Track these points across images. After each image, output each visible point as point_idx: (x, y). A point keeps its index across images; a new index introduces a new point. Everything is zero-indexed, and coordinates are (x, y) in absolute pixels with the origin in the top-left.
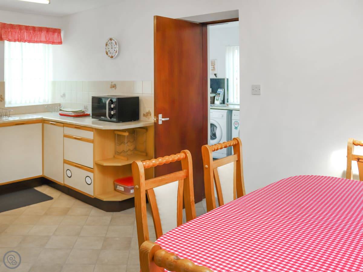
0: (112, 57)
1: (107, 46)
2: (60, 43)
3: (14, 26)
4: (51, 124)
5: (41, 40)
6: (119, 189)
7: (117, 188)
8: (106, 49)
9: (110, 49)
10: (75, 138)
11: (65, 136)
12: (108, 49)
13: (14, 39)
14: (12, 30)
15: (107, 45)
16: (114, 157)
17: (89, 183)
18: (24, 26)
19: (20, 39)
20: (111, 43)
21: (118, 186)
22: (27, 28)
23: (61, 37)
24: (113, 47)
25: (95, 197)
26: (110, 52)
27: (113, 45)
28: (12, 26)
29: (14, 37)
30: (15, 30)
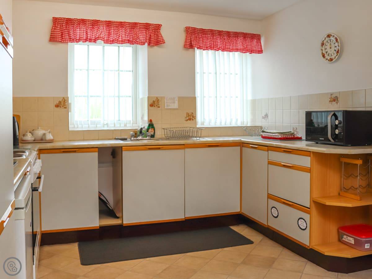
0: (331, 60)
1: (323, 46)
2: (260, 52)
3: (205, 31)
4: (252, 147)
5: (237, 48)
6: (347, 240)
7: (343, 239)
8: (322, 50)
9: (328, 50)
10: (284, 166)
11: (270, 163)
12: (325, 49)
13: (206, 46)
14: (203, 36)
15: (323, 44)
16: (339, 194)
17: (304, 228)
18: (217, 31)
19: (212, 47)
20: (329, 41)
21: (345, 237)
22: (220, 33)
23: (261, 44)
24: (333, 46)
25: (311, 247)
26: (328, 53)
27: (332, 44)
28: (203, 31)
29: (206, 44)
30: (206, 35)
